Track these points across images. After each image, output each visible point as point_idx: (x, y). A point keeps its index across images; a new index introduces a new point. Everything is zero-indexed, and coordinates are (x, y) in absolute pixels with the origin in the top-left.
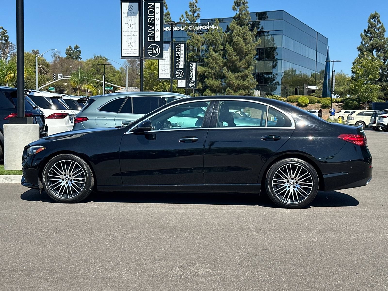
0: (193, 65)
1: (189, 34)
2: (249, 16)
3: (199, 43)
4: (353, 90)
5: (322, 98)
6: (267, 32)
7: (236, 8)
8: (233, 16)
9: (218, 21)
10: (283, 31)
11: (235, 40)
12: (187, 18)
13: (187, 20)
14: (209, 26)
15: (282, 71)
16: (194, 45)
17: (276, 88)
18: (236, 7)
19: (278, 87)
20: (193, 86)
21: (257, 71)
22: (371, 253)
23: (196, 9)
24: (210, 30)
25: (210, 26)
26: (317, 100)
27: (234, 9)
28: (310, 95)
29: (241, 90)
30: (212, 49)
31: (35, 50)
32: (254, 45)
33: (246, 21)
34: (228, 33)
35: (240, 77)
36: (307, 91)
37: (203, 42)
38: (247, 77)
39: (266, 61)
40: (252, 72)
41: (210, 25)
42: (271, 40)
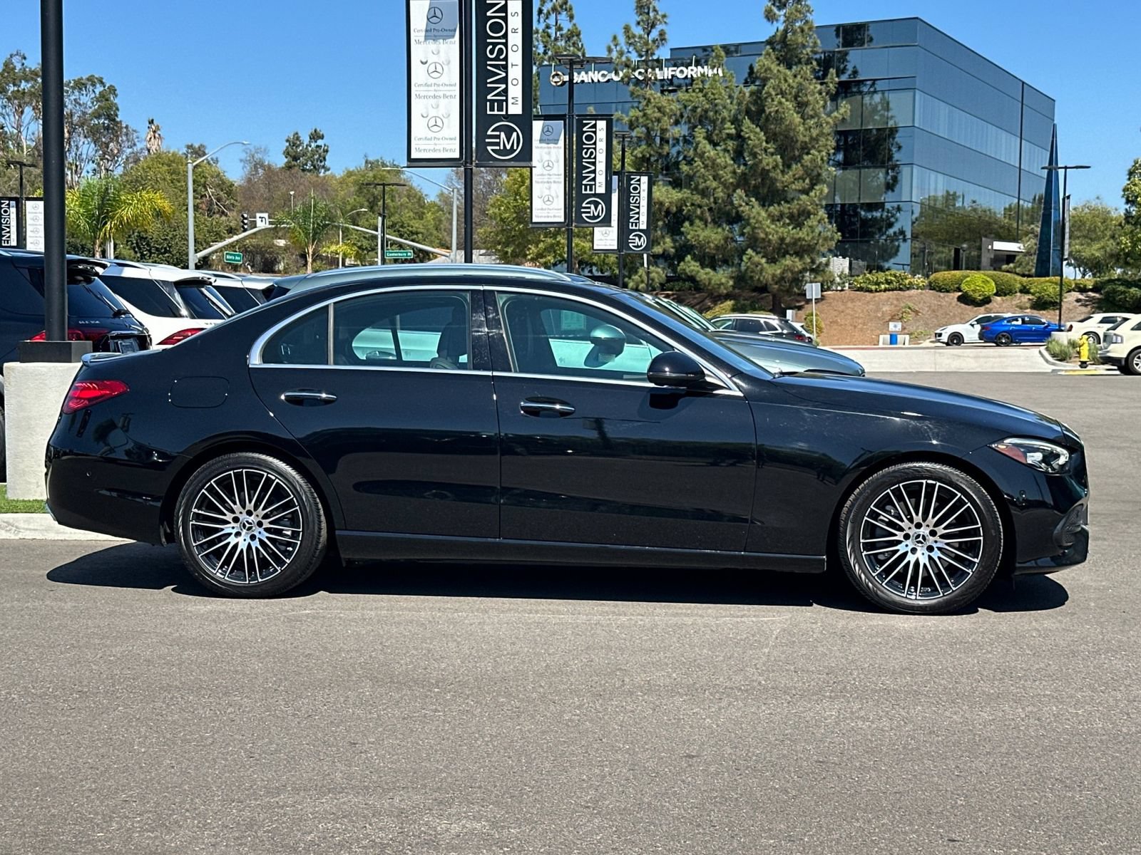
0: (639, 185)
1: (636, 94)
2: (815, 35)
3: (666, 118)
4: (1127, 255)
5: (1035, 279)
6: (869, 83)
7: (775, 14)
8: (767, 38)
9: (723, 54)
10: (917, 79)
11: (771, 108)
12: (630, 44)
13: (629, 52)
14: (696, 66)
15: (913, 200)
16: (650, 125)
17: (897, 250)
18: (775, 10)
19: (902, 244)
20: (641, 246)
21: (838, 200)
22: (1022, 771)
23: (655, 18)
24: (698, 78)
25: (699, 67)
26: (1019, 285)
27: (770, 17)
28: (1000, 269)
29: (791, 255)
30: (702, 136)
31: (196, 145)
32: (828, 123)
33: (804, 52)
34: (753, 88)
35: (788, 218)
36: (992, 257)
37: (678, 113)
38: (809, 217)
39: (866, 170)
40: (824, 203)
41: (698, 63)
42: (880, 108)
